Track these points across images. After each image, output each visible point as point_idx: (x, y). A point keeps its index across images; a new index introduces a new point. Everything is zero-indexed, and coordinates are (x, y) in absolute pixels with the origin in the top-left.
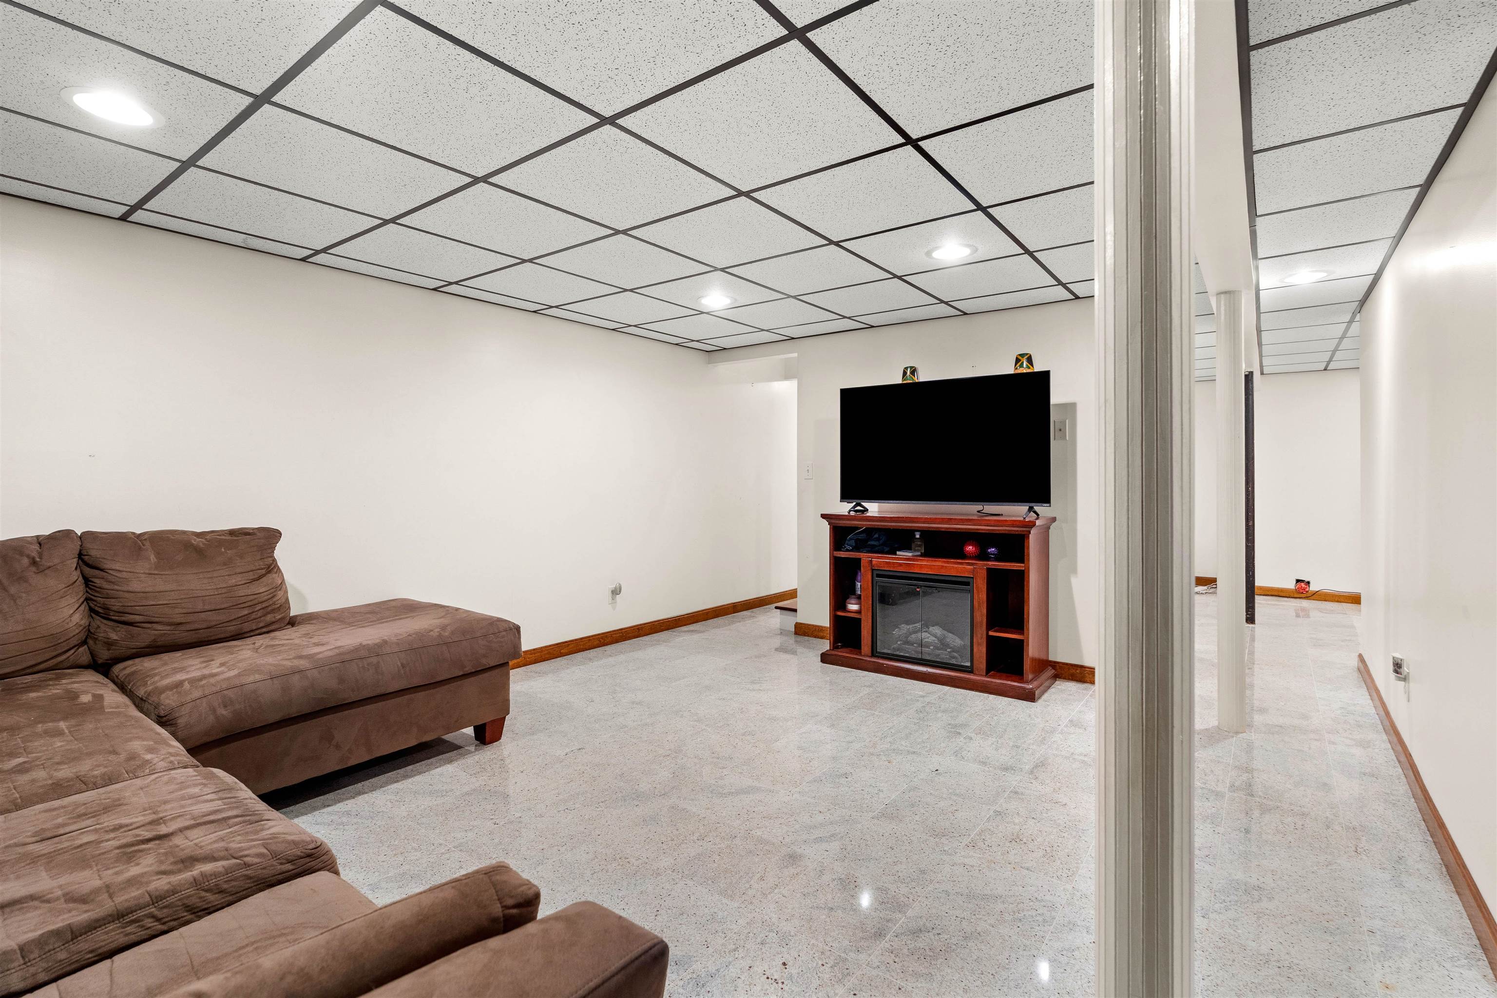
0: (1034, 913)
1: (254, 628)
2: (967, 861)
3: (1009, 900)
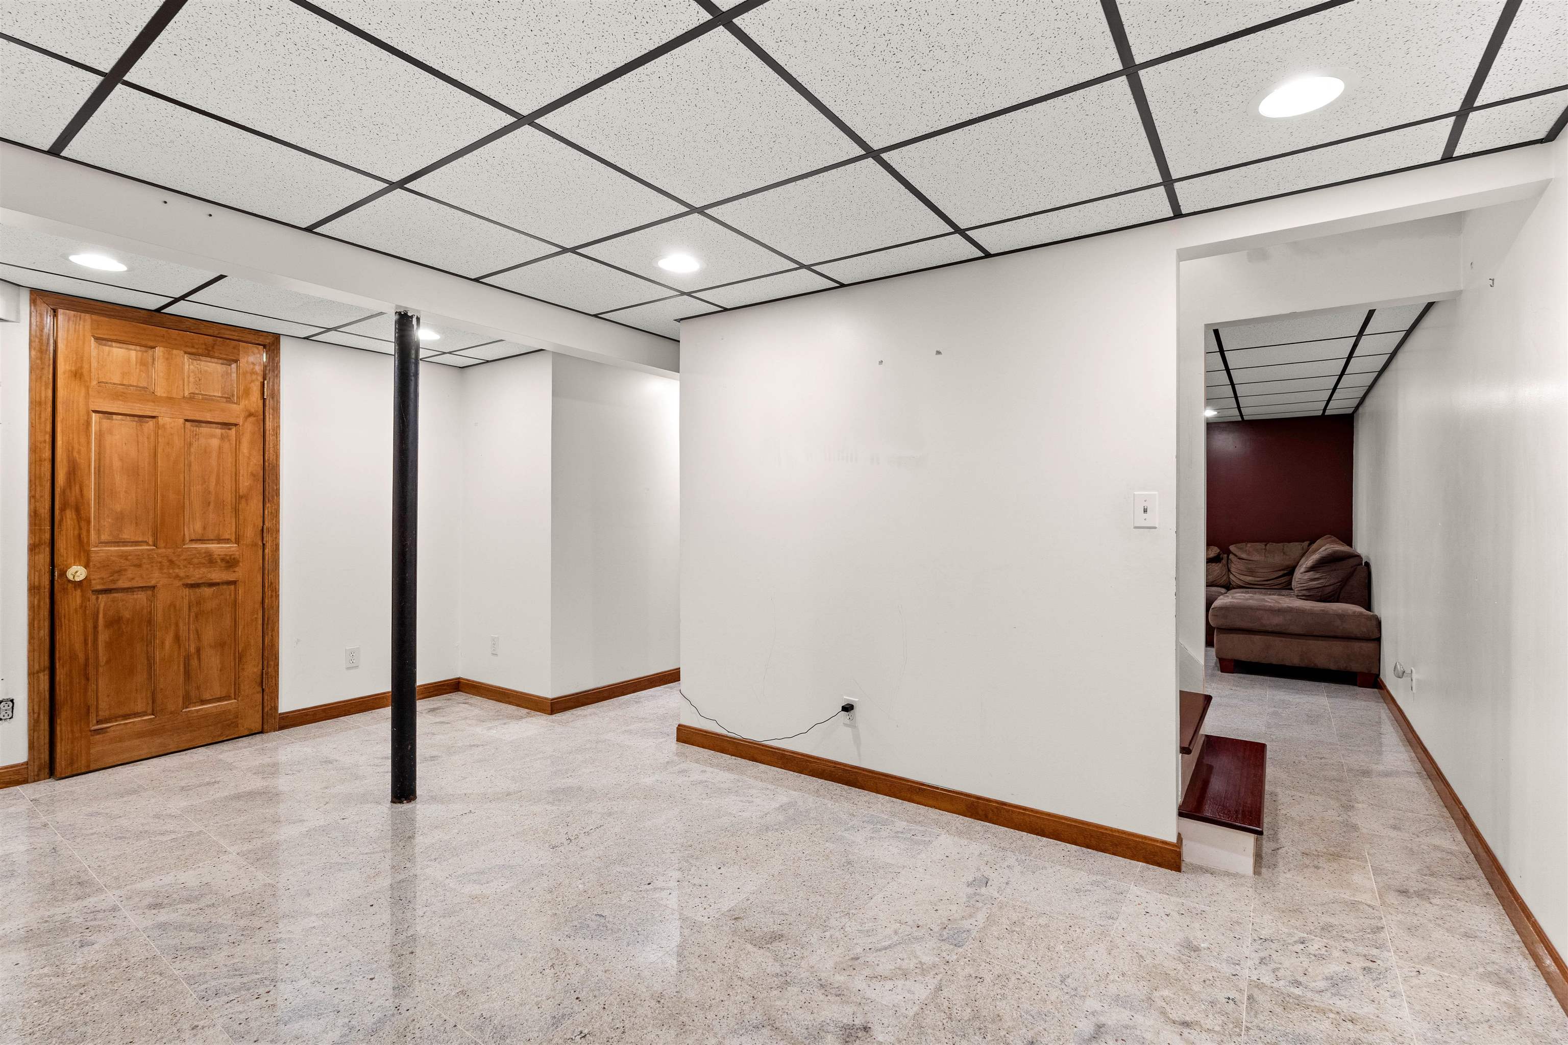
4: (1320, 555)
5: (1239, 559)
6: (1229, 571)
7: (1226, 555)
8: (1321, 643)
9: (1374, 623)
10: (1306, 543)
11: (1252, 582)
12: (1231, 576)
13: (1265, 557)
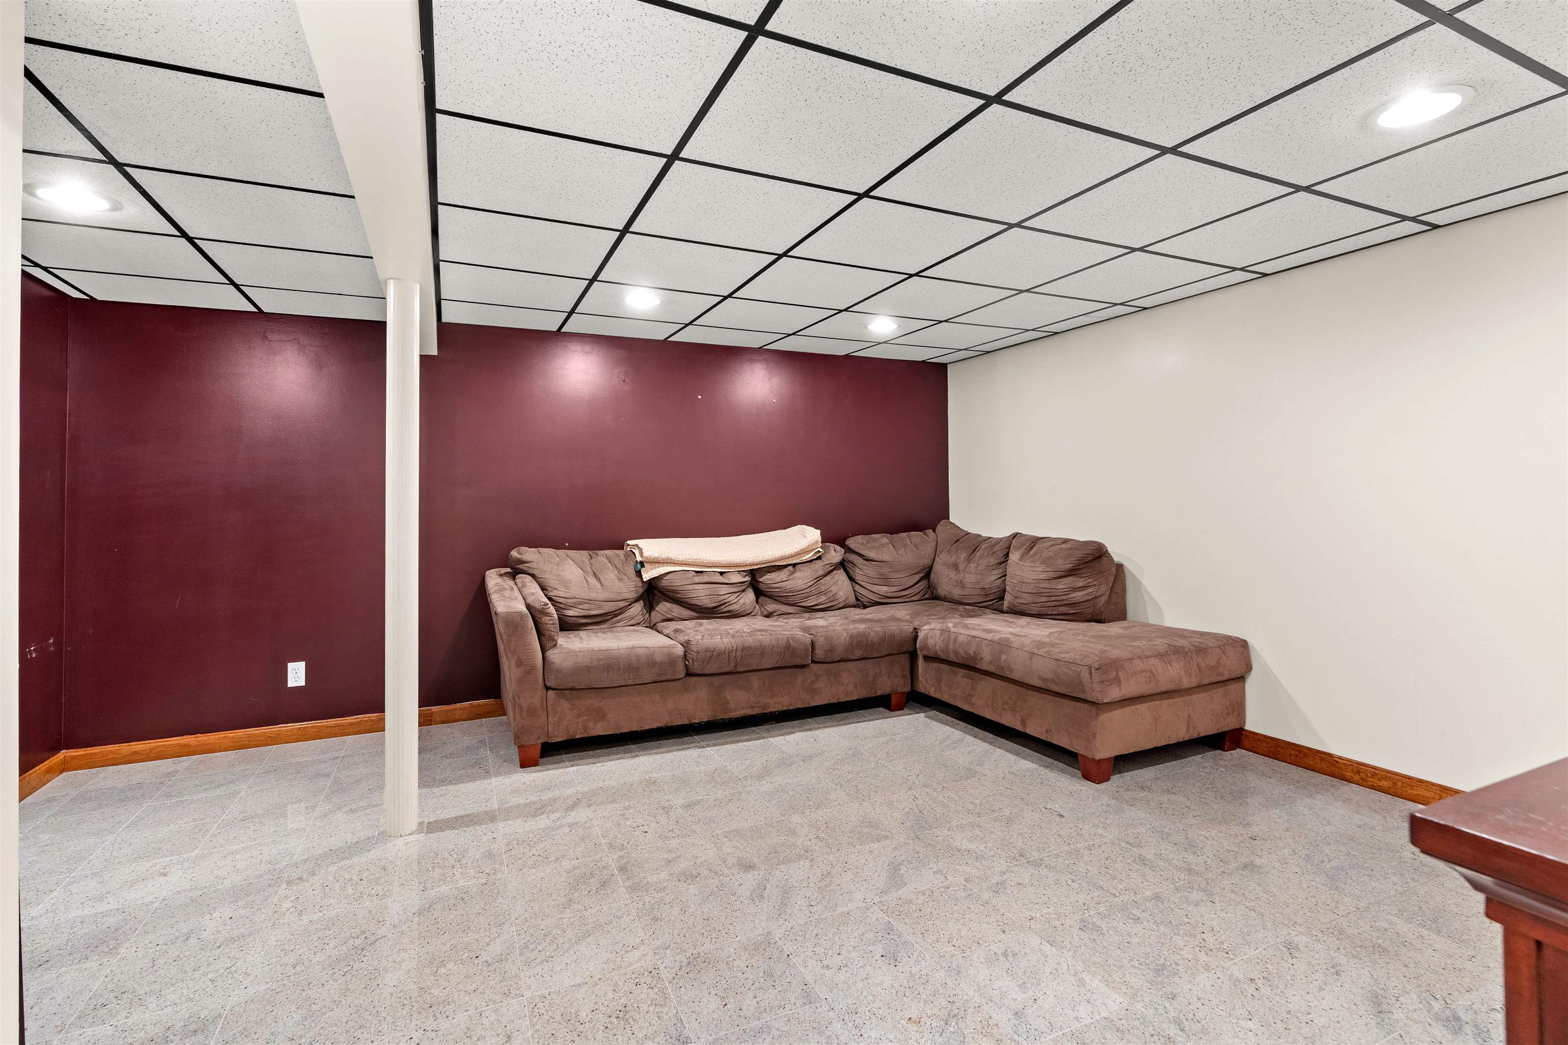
0: (539, 948)
1: (1050, 613)
2: (637, 954)
3: (568, 945)
5: (867, 560)
13: (897, 554)
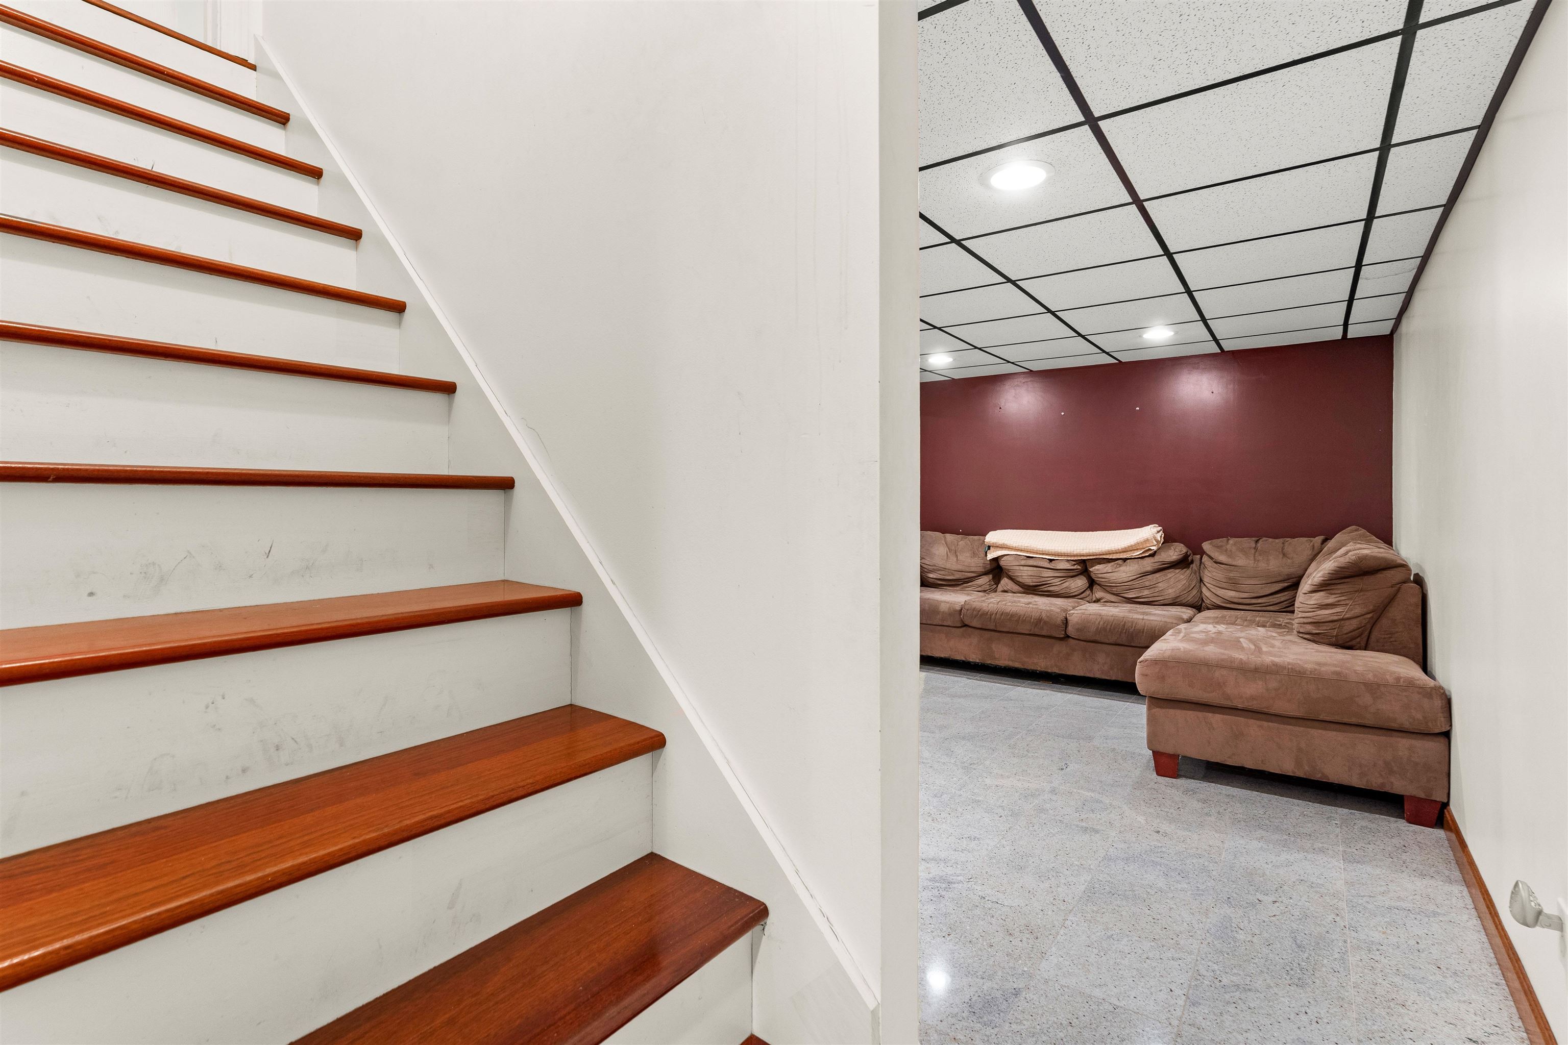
4: (1336, 564)
5: (1216, 562)
6: (1201, 580)
7: (1198, 556)
8: (1333, 737)
9: (1438, 703)
10: (1319, 539)
11: (1235, 600)
12: (1204, 590)
13: (1255, 560)
